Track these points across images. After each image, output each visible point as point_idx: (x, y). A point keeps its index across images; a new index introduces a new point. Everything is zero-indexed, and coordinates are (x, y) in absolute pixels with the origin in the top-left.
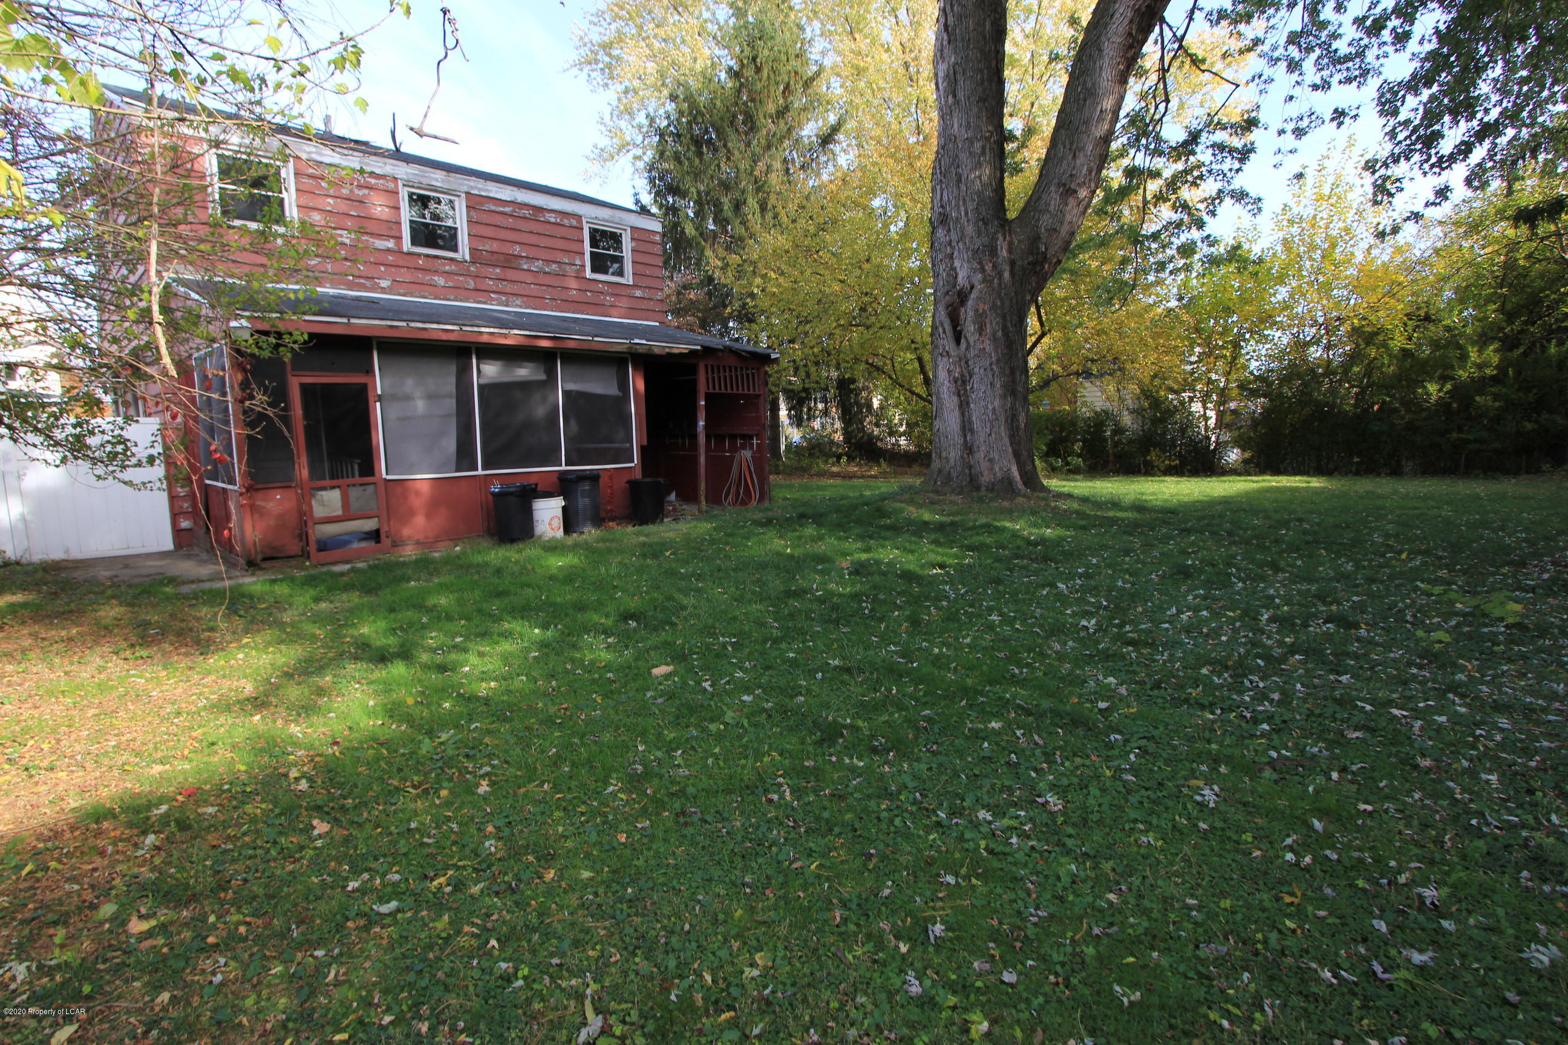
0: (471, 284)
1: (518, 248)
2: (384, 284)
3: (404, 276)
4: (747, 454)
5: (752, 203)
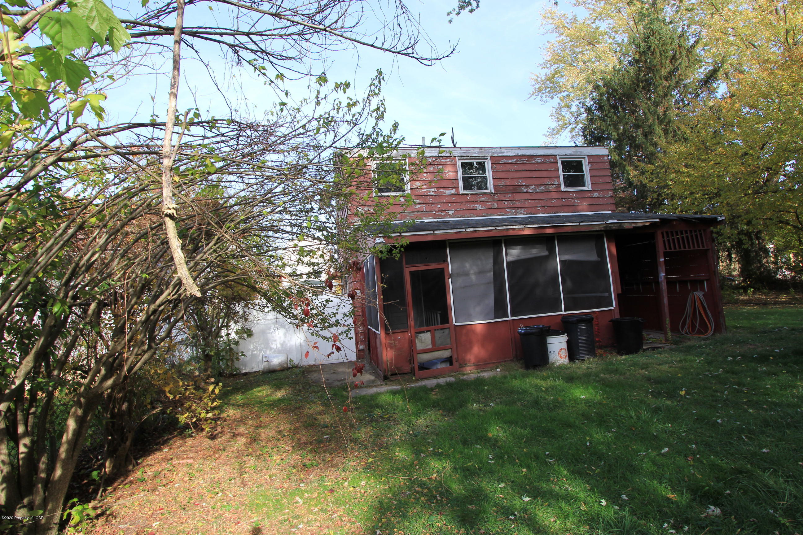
0: (496, 206)
1: (520, 181)
2: (451, 213)
3: (460, 207)
4: (699, 294)
5: (658, 130)
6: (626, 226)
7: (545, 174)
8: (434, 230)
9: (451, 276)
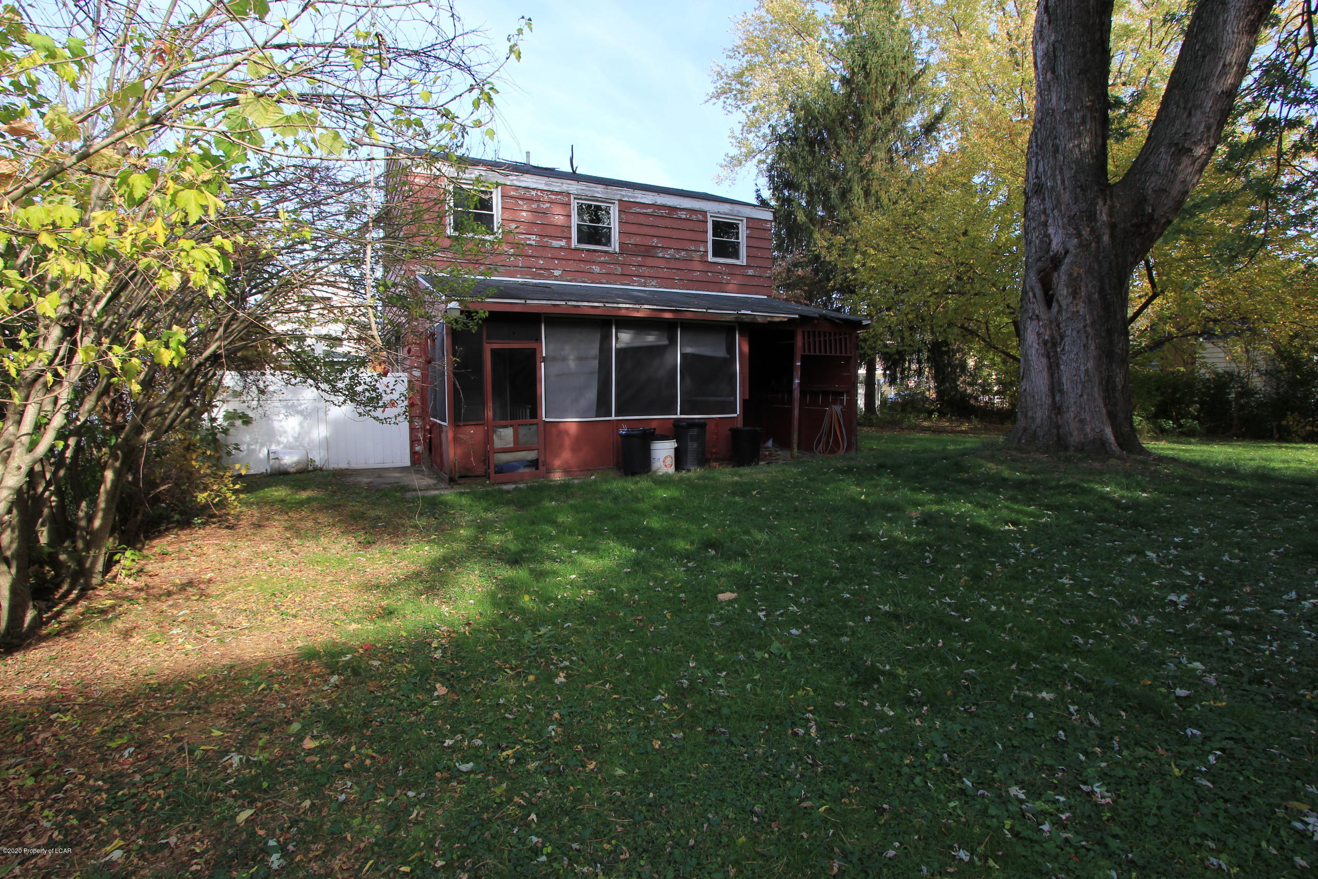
0: (619, 270)
1: (655, 240)
2: (557, 273)
3: (572, 266)
4: (837, 408)
5: (857, 189)
6: (760, 320)
7: (688, 235)
8: (526, 299)
9: (544, 360)
